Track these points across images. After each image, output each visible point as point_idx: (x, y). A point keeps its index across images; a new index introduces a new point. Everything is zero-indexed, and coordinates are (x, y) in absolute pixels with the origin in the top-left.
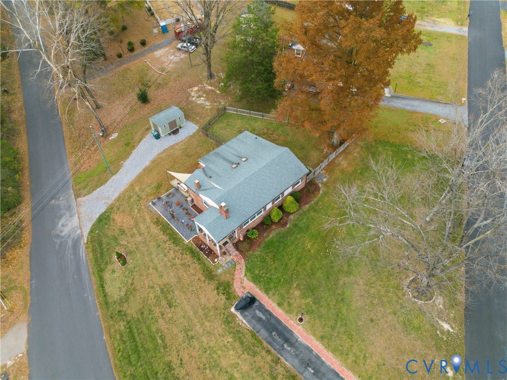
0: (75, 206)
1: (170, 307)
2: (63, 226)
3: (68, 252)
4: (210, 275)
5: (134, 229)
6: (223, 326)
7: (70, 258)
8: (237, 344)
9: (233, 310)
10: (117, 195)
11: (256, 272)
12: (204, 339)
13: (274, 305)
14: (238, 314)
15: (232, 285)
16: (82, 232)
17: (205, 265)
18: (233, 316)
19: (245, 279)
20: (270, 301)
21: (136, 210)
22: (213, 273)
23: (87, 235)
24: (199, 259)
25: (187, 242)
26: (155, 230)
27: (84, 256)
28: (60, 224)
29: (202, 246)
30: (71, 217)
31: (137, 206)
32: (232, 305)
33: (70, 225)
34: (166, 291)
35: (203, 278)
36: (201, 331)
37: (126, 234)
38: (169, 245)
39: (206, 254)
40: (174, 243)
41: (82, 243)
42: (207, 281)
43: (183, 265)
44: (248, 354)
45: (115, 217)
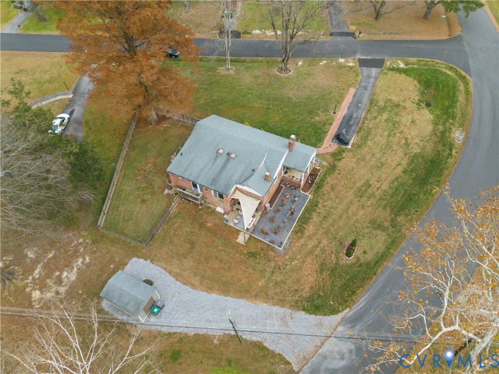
0: (309, 364)
1: (371, 185)
2: (342, 358)
3: (369, 321)
4: (332, 168)
5: (316, 253)
6: (364, 148)
7: (375, 311)
8: (370, 138)
9: (349, 147)
10: (276, 309)
11: (314, 141)
12: (378, 156)
13: (332, 127)
14: (351, 143)
15: (332, 152)
16: (339, 324)
17: (325, 175)
18: (353, 144)
19: (323, 147)
20: (331, 130)
21: (293, 263)
22: (329, 167)
23: (340, 314)
24: (322, 181)
25: (310, 196)
26: (310, 229)
27: (363, 299)
28: (343, 363)
29: (310, 182)
30: (326, 358)
31: (287, 265)
32: (346, 148)
33: (337, 349)
34: (360, 193)
35: (336, 171)
36: (374, 159)
37: (324, 260)
38: (320, 209)
39: (316, 177)
40: (316, 206)
41: (351, 313)
42: (338, 168)
43: (333, 190)
44: (371, 131)
45: (308, 289)
